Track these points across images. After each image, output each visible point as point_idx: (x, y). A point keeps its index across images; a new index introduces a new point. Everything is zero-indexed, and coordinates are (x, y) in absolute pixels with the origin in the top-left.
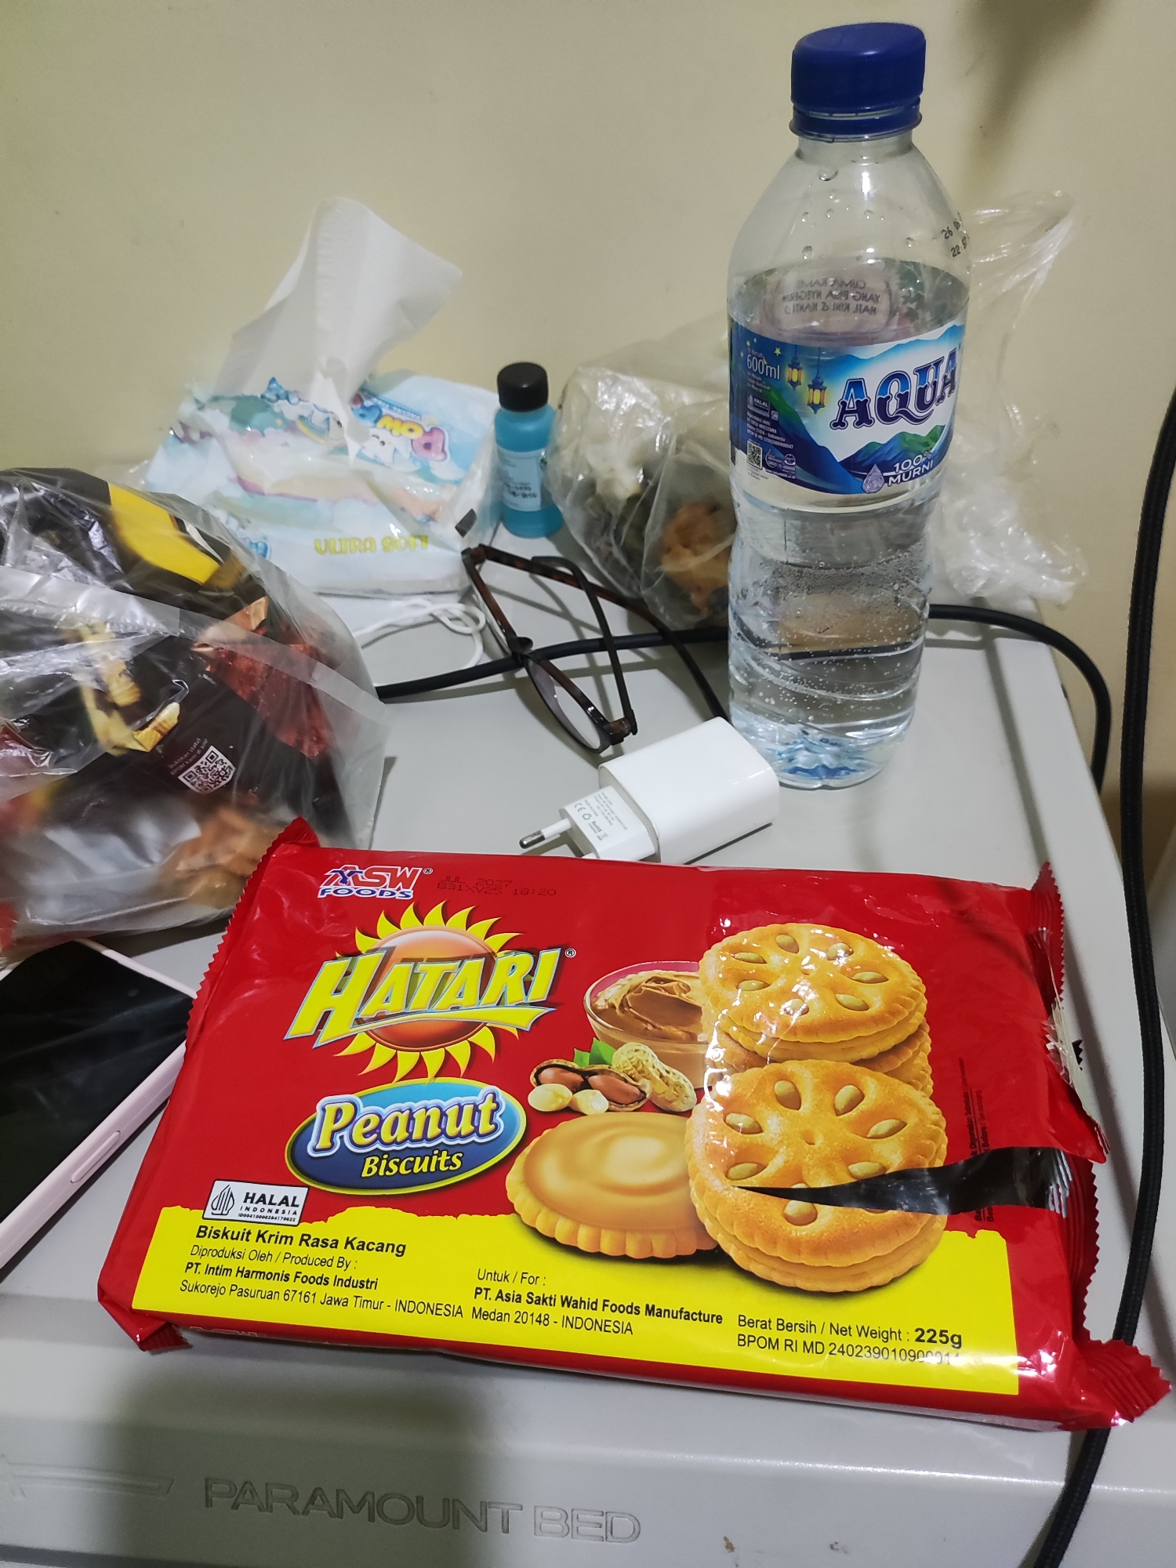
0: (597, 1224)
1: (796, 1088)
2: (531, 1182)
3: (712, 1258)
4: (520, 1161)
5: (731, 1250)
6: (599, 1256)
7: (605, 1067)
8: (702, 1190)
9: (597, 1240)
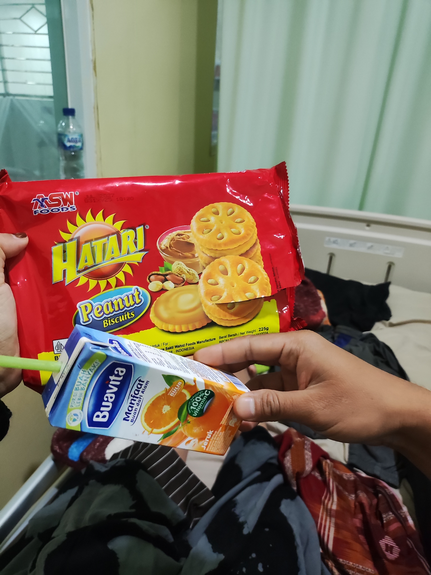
0: (180, 324)
1: (225, 267)
2: (158, 316)
3: (212, 324)
4: (152, 309)
5: (215, 320)
6: (182, 333)
7: (170, 272)
8: (206, 306)
9: (181, 328)
